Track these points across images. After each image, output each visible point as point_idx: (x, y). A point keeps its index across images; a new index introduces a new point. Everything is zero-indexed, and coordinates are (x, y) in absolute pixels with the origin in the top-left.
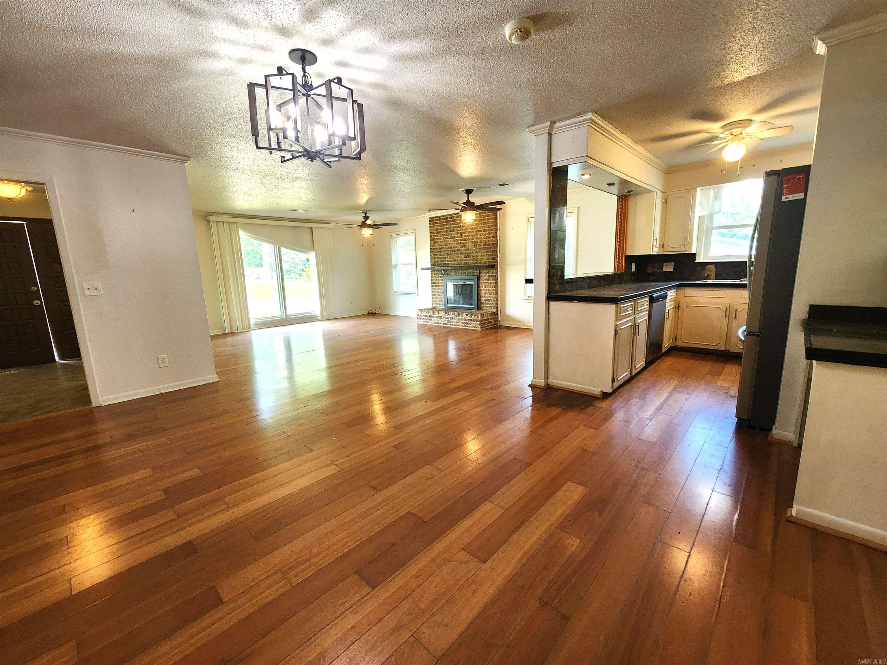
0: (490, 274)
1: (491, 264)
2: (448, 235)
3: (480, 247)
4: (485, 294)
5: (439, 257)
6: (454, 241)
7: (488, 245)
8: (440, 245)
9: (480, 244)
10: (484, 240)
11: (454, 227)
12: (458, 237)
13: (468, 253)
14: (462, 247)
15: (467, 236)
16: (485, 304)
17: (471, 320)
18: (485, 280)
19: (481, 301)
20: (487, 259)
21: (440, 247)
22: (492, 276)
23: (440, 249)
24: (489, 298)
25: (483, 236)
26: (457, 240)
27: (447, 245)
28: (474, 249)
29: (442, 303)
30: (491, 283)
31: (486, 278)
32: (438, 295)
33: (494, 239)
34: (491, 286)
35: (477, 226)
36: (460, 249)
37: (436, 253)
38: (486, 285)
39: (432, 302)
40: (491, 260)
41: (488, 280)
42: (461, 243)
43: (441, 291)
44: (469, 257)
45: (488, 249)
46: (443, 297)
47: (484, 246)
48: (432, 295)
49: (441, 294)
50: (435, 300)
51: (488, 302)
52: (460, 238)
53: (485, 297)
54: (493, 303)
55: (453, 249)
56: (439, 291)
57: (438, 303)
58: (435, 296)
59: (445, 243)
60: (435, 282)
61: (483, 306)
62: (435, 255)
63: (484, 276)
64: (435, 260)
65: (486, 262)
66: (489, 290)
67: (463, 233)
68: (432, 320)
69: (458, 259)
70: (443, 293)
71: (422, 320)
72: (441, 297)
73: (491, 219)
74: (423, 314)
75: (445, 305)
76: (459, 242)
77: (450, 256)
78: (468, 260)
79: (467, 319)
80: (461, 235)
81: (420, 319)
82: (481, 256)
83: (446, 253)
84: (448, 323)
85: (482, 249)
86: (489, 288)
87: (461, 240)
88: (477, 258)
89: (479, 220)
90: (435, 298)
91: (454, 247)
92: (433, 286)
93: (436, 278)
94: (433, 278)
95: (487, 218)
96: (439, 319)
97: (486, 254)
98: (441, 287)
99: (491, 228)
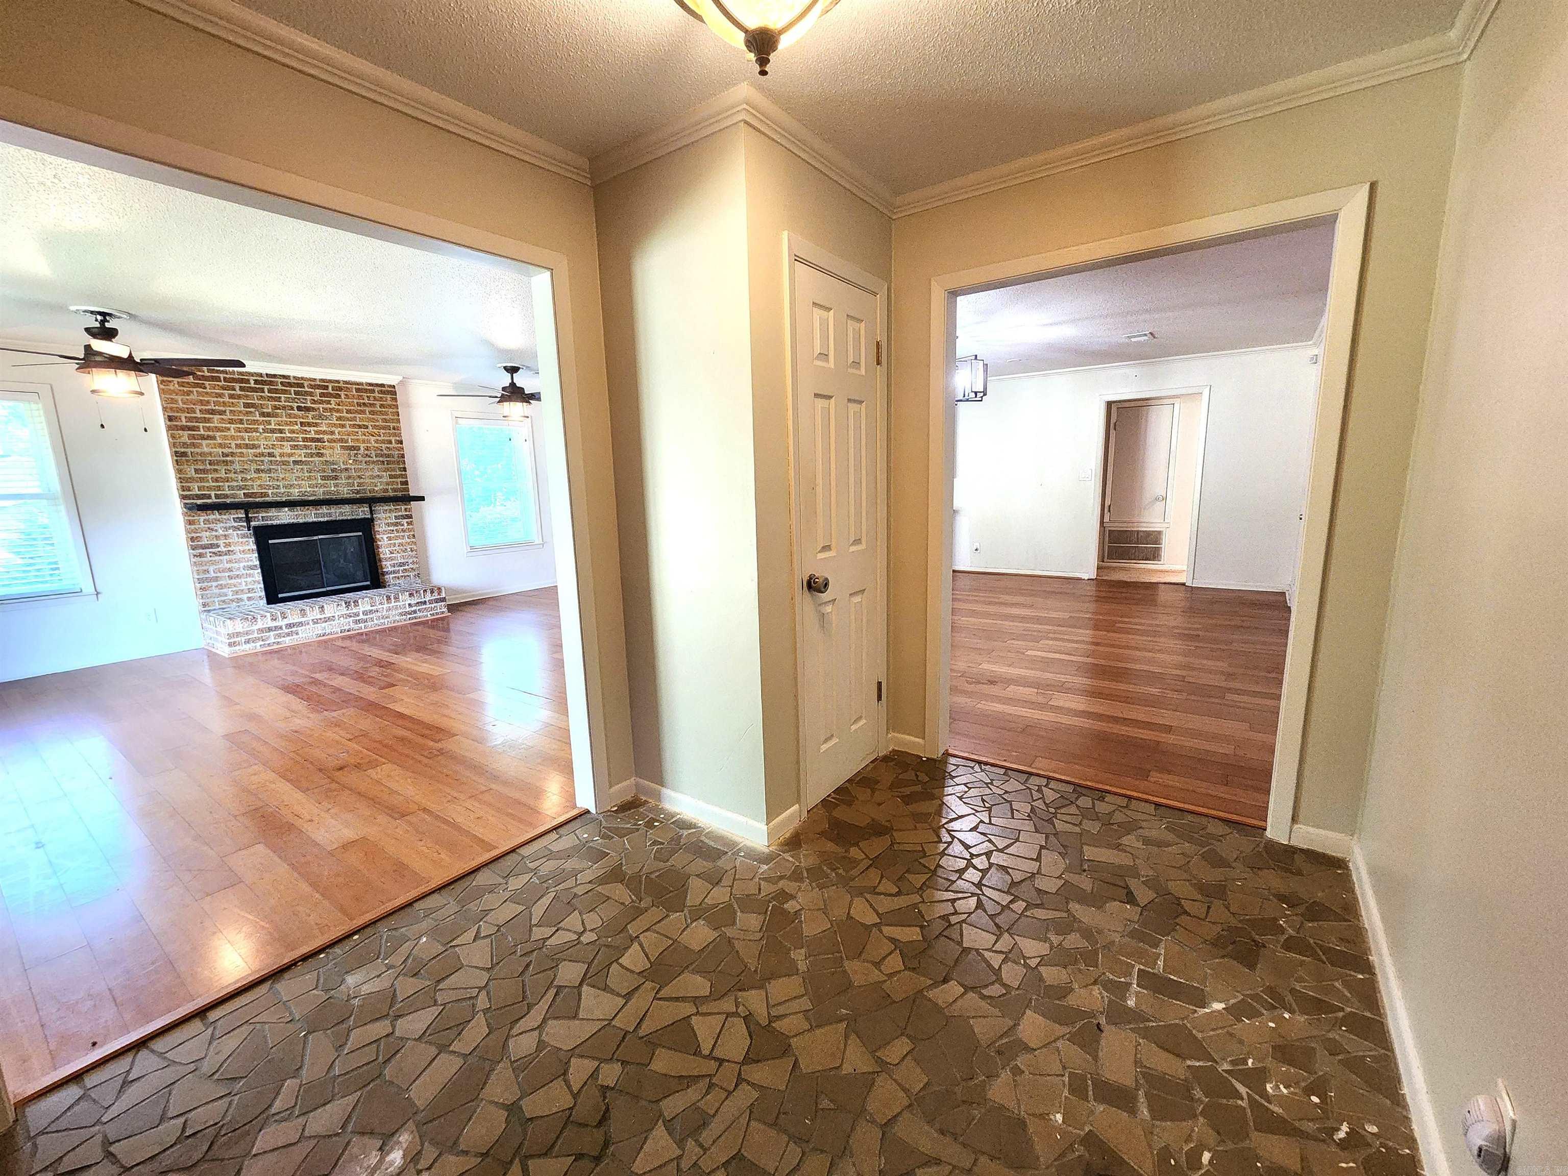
0: (400, 514)
1: (400, 494)
2: (255, 422)
3: (368, 459)
4: (391, 553)
5: (223, 475)
6: (283, 439)
7: (388, 456)
8: (223, 446)
9: (368, 452)
10: (376, 445)
13: (333, 470)
14: (312, 455)
15: (324, 432)
16: (394, 572)
18: (388, 525)
19: (382, 568)
20: (388, 484)
21: (226, 451)
22: (404, 517)
23: (225, 455)
24: (403, 561)
25: (373, 439)
26: (292, 440)
27: (254, 447)
28: (351, 461)
29: (250, 595)
30: (403, 531)
31: (389, 521)
32: (230, 578)
33: (399, 445)
34: (403, 536)
35: (353, 415)
36: (304, 459)
37: (209, 467)
38: (392, 535)
39: (201, 601)
40: (399, 486)
41: (396, 524)
42: (306, 447)
43: (242, 565)
44: (336, 478)
45: (387, 464)
46: (253, 579)
47: (378, 459)
48: (200, 581)
49: (244, 572)
50: (217, 591)
51: (402, 568)
52: (302, 436)
53: (391, 559)
54: (412, 569)
55: (278, 458)
56: (236, 565)
57: (231, 597)
58: (217, 581)
59: (247, 442)
60: (211, 544)
61: (389, 578)
62: (204, 471)
63: (384, 518)
64: (206, 484)
65: (386, 490)
66: (400, 545)
67: (309, 425)
68: (297, 634)
69: (300, 482)
70: (252, 568)
71: (253, 645)
72: (246, 580)
73: (390, 406)
74: (255, 628)
75: (265, 599)
76: (301, 443)
77: (268, 475)
78: (336, 485)
79: (413, 602)
80: (305, 428)
81: (247, 642)
82: (373, 477)
83: (254, 467)
84: (360, 625)
85: (373, 462)
86: (400, 541)
87: (305, 439)
88: (362, 481)
89: (359, 405)
90: (217, 586)
91: (281, 455)
92: (201, 555)
93: (214, 533)
94: (198, 535)
95: (378, 403)
96: (323, 625)
97: (384, 473)
98: (241, 556)
99: (392, 425)
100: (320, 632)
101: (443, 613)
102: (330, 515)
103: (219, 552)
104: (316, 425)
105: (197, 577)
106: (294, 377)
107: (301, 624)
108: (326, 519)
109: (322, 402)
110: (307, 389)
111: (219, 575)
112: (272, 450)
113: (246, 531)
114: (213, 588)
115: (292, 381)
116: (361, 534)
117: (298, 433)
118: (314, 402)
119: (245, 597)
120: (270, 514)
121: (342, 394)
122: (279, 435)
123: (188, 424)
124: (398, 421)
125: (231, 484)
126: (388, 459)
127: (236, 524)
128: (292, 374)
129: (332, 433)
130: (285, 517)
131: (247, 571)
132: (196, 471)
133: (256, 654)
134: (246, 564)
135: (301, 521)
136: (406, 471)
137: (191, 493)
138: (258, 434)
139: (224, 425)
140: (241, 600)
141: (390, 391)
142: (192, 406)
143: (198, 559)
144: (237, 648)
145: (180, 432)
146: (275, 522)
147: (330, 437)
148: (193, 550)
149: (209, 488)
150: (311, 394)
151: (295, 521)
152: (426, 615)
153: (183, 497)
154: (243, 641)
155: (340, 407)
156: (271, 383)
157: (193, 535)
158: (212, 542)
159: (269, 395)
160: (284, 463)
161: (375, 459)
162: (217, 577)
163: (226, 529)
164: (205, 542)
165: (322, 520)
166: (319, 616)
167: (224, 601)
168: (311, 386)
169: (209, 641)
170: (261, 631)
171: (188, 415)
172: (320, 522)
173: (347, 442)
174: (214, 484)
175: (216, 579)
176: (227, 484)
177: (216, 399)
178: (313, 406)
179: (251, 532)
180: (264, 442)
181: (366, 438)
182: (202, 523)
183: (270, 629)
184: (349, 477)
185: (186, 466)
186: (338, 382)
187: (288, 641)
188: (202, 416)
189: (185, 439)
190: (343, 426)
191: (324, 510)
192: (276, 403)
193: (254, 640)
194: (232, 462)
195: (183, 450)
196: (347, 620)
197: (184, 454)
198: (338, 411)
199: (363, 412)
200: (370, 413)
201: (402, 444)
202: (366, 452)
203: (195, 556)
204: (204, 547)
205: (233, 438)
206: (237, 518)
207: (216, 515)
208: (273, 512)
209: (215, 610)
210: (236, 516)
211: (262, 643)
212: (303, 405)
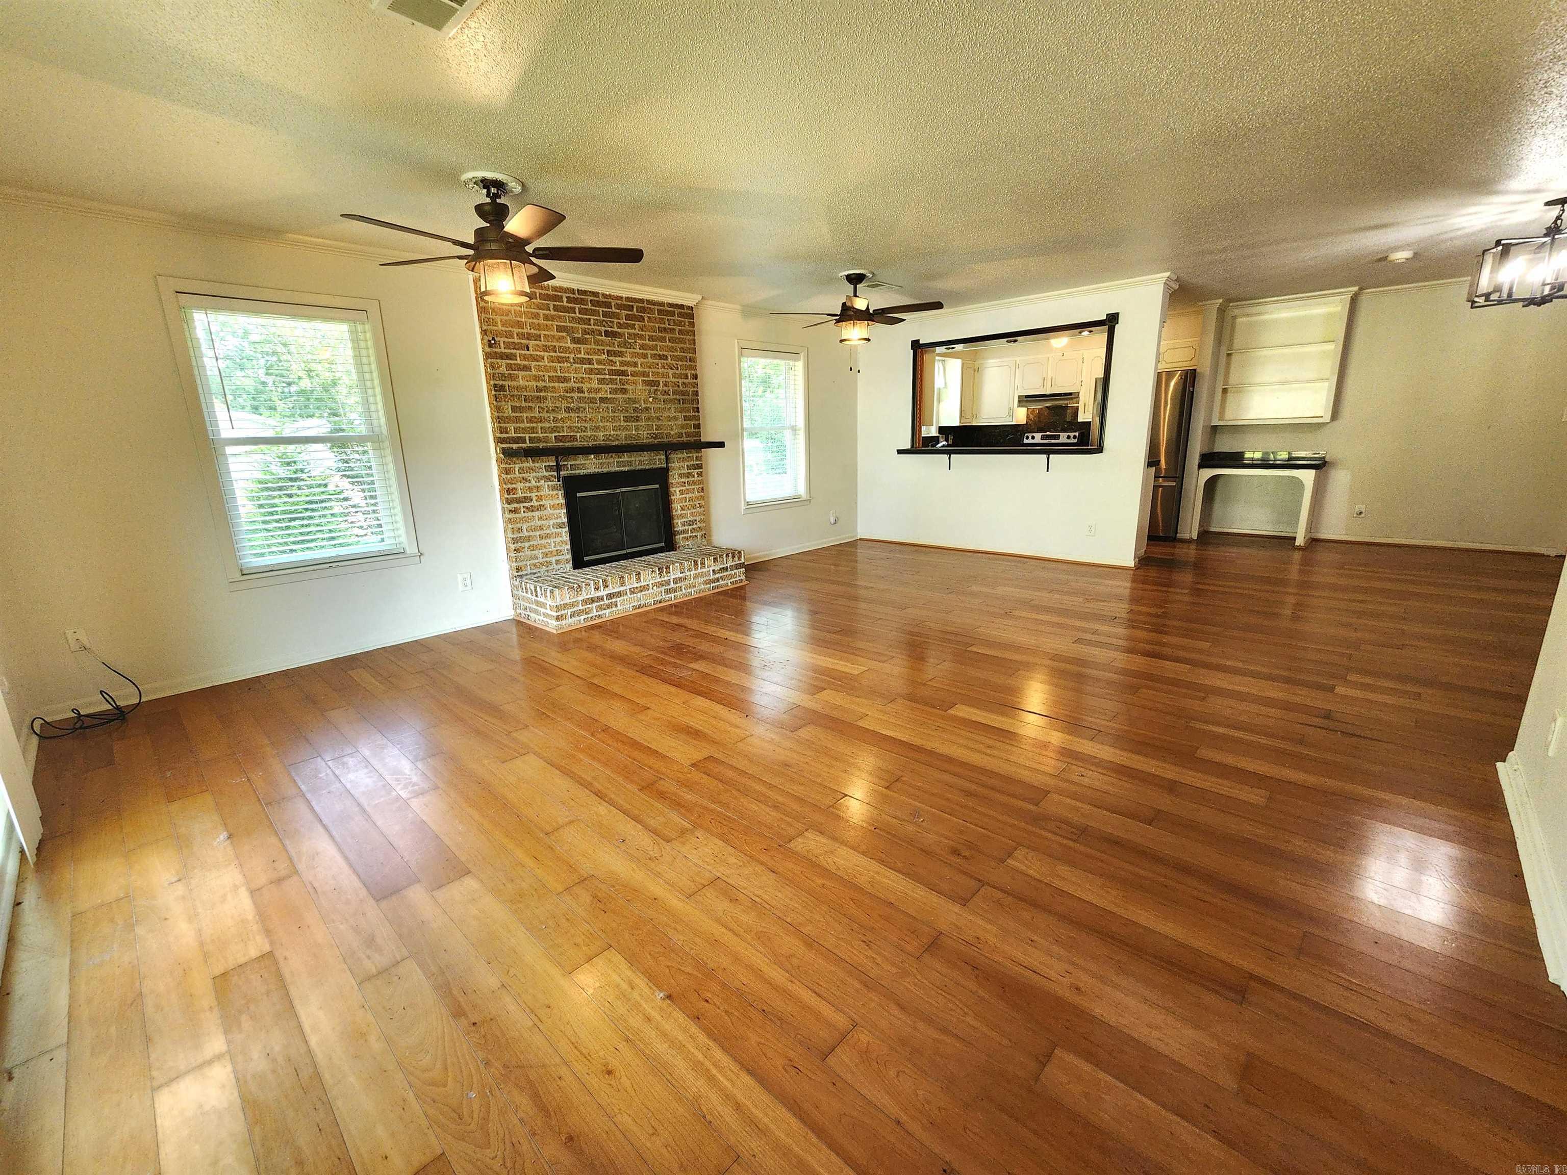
0: (692, 463)
1: (692, 439)
2: (566, 350)
3: (665, 397)
4: (682, 509)
5: (537, 414)
6: (591, 371)
7: (683, 393)
8: (537, 378)
9: (667, 389)
10: (674, 380)
11: (585, 332)
12: (599, 362)
13: (635, 410)
14: (615, 391)
15: (628, 364)
16: (684, 532)
17: (726, 569)
18: (681, 475)
19: (674, 527)
20: (682, 427)
21: (540, 384)
22: (695, 467)
23: (539, 390)
24: (692, 518)
25: (671, 372)
26: (599, 372)
27: (565, 380)
28: (651, 400)
29: (558, 558)
30: (694, 483)
31: (682, 472)
32: (541, 537)
33: (695, 381)
34: (694, 489)
35: (655, 343)
36: (609, 396)
37: (524, 404)
38: (684, 488)
39: (514, 564)
40: (693, 430)
41: (688, 475)
42: (612, 381)
43: (551, 522)
44: (637, 419)
45: (683, 403)
46: (561, 539)
47: (675, 397)
48: (515, 541)
49: (553, 531)
50: (529, 553)
51: (691, 527)
52: (608, 367)
53: (682, 516)
54: (700, 528)
55: (586, 395)
56: (546, 522)
57: (541, 560)
58: (529, 541)
59: (559, 374)
60: (525, 497)
61: (679, 538)
62: (520, 409)
63: (679, 466)
64: (522, 425)
65: (680, 435)
66: (691, 499)
67: (616, 354)
68: (616, 606)
69: (605, 424)
70: (560, 526)
71: (578, 618)
72: (555, 540)
73: (688, 332)
74: (580, 598)
75: (571, 562)
76: (607, 376)
77: (577, 415)
78: (637, 429)
79: (717, 568)
80: (611, 358)
81: (572, 615)
82: (669, 419)
83: (565, 404)
84: (670, 595)
85: (671, 401)
86: (690, 495)
87: (611, 372)
88: (660, 423)
89: (661, 330)
90: (529, 548)
91: (589, 391)
92: (515, 511)
93: (527, 484)
94: (514, 486)
95: (677, 328)
96: (639, 594)
97: (680, 414)
98: (551, 512)
99: (689, 355)
100: (636, 604)
101: (741, 580)
102: (630, 463)
103: (532, 506)
104: (620, 354)
105: (510, 535)
106: (603, 294)
107: (619, 594)
108: (626, 469)
109: (627, 326)
110: (614, 310)
111: (531, 533)
112: (581, 385)
113: (555, 482)
114: (526, 548)
115: (601, 299)
116: (657, 486)
117: (604, 365)
118: (620, 326)
119: (553, 559)
120: (578, 462)
121: (646, 316)
122: (588, 366)
123: (506, 351)
124: (694, 351)
125: (544, 425)
126: (683, 397)
127: (547, 474)
128: (600, 290)
129: (635, 365)
130: (591, 465)
131: (556, 530)
132: (514, 409)
133: (579, 630)
134: (555, 521)
135: (605, 470)
136: (699, 412)
137: (507, 435)
138: (569, 365)
139: (538, 353)
140: (550, 563)
141: (687, 314)
142: (510, 329)
143: (512, 515)
144: (564, 622)
145: (498, 361)
146: (582, 472)
147: (633, 369)
148: (509, 504)
149: (524, 430)
150: (617, 316)
151: (600, 470)
152: (727, 584)
153: (499, 441)
154: (569, 614)
155: (643, 333)
156: (582, 302)
157: (510, 486)
158: (525, 495)
159: (580, 316)
160: (592, 401)
161: (672, 397)
162: (529, 537)
163: (538, 479)
164: (520, 494)
165: (623, 469)
166: (636, 585)
167: (535, 565)
168: (619, 307)
169: (519, 611)
170: (585, 602)
171: (506, 340)
172: (622, 472)
173: (648, 376)
174: (528, 425)
175: (529, 539)
176: (540, 425)
177: (531, 320)
178: (619, 330)
179: (561, 483)
180: (576, 373)
181: (666, 371)
182: (517, 473)
183: (593, 601)
184: (648, 419)
185: (503, 403)
186: (642, 301)
187: (608, 614)
188: (519, 341)
189: (503, 370)
190: (645, 356)
191: (626, 457)
192: (586, 327)
193: (579, 613)
194: (545, 398)
195: (501, 383)
196: (659, 590)
197: (502, 388)
198: (641, 337)
199: (663, 339)
200: (669, 340)
201: (696, 379)
202: (665, 388)
203: (510, 511)
204: (519, 501)
205: (547, 369)
206: (549, 466)
207: (529, 464)
208: (580, 460)
209: (527, 574)
210: (547, 464)
211: (586, 616)
212: (610, 329)
